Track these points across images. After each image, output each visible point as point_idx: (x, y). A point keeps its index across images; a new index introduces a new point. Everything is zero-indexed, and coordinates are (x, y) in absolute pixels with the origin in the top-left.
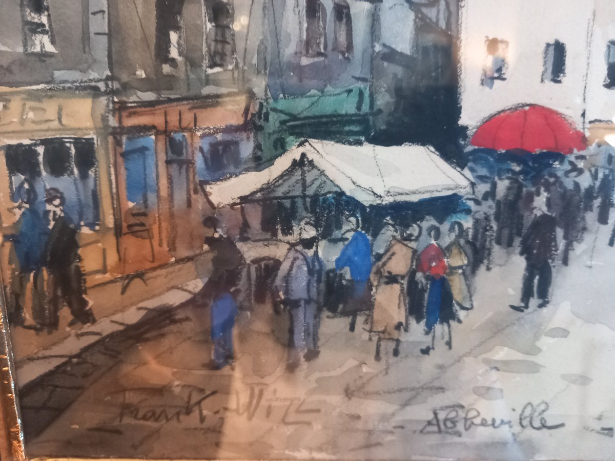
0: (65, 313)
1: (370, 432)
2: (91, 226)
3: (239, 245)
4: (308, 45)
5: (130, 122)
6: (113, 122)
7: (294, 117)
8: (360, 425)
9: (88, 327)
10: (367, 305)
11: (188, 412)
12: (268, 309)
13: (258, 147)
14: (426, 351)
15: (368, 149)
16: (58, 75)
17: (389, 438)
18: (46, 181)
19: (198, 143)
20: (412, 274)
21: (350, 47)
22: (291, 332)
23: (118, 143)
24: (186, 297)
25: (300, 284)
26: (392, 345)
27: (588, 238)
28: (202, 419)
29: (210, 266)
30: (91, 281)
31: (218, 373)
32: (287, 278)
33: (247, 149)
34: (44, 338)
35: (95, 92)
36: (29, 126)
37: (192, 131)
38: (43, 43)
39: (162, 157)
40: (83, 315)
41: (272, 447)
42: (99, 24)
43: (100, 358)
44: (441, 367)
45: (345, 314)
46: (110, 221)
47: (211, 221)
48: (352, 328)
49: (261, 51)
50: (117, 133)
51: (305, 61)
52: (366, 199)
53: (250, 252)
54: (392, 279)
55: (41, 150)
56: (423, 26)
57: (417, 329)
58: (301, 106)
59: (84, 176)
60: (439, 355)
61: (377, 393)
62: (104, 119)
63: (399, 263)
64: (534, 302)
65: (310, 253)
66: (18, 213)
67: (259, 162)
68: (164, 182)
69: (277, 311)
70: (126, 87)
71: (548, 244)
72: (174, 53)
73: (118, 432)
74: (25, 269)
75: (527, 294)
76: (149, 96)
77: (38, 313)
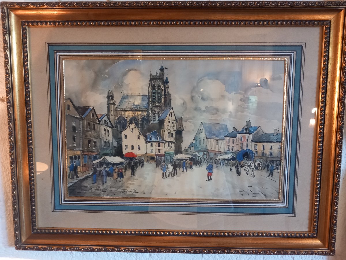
0: (75, 177)
1: (114, 193)
2: (79, 166)
3: (97, 168)
4: (105, 146)
5: (84, 154)
6: (82, 154)
7: (103, 153)
8: (112, 192)
9: (78, 178)
10: (113, 176)
11: (90, 190)
12: (100, 176)
13: (99, 157)
14: (120, 182)
15: (112, 157)
16: (76, 148)
17: (116, 194)
18: (74, 160)
19: (92, 156)
20: (118, 172)
21: (109, 146)
22: (103, 179)
23: (83, 156)
24: (90, 174)
25: (104, 173)
26: (116, 181)
27: (138, 167)
28: (92, 191)
29: (93, 171)
30: (79, 172)
31: (94, 185)
32: (103, 172)
33: (98, 157)
34: (72, 180)
35: (80, 150)
36: (73, 154)
37: (91, 155)
38: (75, 145)
39: (88, 158)
40: (77, 177)
41: (101, 195)
42: (81, 143)
43: (79, 183)
44: (122, 184)
45: (110, 177)
46: (81, 165)
47: (93, 165)
48: (111, 179)
49: (100, 147)
50: (83, 155)
51: (104, 148)
52: (112, 163)
53: (98, 169)
54: (116, 172)
55: (74, 157)
56: (118, 144)
57: (119, 179)
58: (104, 152)
59: (79, 160)
60: (122, 182)
61: (114, 187)
62: (81, 153)
63: (116, 171)
64: (133, 175)
65: (105, 169)
66: (70, 164)
67: (99, 158)
68: (88, 161)
69: (101, 176)
70: (84, 150)
71: (134, 168)
72: (90, 146)
73: (81, 193)
74: (71, 171)
75: (132, 174)
76: (87, 151)
77: (72, 177)
